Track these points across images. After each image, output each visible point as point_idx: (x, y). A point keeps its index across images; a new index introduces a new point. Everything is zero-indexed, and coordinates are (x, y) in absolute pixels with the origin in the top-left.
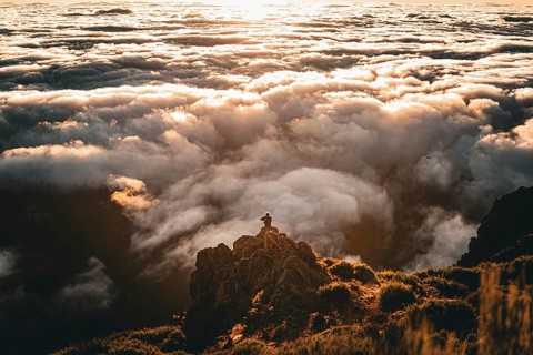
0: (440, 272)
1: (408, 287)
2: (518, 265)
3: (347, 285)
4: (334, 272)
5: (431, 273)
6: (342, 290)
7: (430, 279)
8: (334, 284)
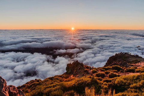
0: (101, 68)
1: (96, 70)
2: (112, 67)
3: (87, 70)
4: (86, 67)
5: (100, 68)
6: (87, 71)
7: (99, 69)
8: (86, 69)
